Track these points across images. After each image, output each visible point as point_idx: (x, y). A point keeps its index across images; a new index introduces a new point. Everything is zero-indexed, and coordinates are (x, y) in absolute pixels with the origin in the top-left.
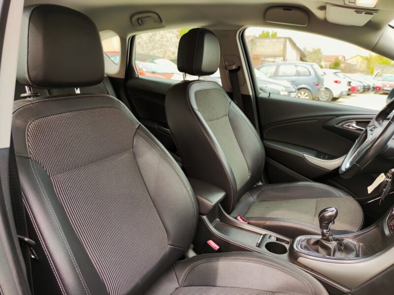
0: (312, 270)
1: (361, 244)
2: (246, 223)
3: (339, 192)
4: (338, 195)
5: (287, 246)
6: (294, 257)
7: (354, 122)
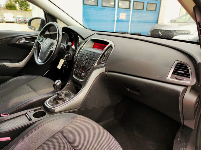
0: (62, 111)
1: (68, 90)
2: (9, 115)
3: (34, 76)
4: (34, 78)
5: (42, 110)
6: (51, 112)
7: (24, 39)
